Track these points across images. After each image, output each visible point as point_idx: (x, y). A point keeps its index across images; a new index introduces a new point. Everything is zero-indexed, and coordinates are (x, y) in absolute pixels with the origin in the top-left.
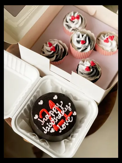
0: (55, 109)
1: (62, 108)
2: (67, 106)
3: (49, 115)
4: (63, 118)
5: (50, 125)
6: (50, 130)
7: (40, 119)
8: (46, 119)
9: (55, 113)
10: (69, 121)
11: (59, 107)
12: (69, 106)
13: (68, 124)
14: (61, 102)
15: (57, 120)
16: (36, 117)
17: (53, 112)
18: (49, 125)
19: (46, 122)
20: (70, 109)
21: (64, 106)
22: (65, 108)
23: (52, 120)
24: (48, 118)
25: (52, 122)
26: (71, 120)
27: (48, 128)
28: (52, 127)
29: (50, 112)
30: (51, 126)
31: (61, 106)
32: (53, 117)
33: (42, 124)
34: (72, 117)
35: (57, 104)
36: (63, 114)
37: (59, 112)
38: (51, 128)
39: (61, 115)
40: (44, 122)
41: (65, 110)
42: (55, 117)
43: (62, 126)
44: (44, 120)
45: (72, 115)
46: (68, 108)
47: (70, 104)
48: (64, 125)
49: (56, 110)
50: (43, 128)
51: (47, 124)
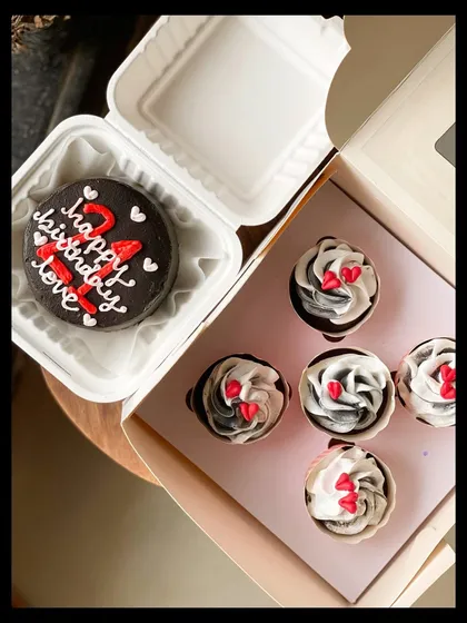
0: (110, 256)
1: (109, 283)
2: (116, 299)
3: (90, 235)
4: (74, 280)
5: (57, 235)
6: (43, 233)
7: (81, 205)
8: (80, 223)
9: (94, 254)
10: (65, 299)
11: (113, 274)
12: (117, 305)
13: (55, 291)
14: (132, 283)
15: (71, 258)
16: (90, 193)
17: (98, 250)
18: (57, 230)
19: (69, 222)
20: (105, 307)
21: (116, 289)
22: (109, 292)
23: (73, 244)
24: (80, 231)
25: (64, 241)
26: (67, 303)
27: (50, 226)
28: (50, 240)
29: (98, 239)
30: (53, 237)
31: (116, 278)
32: (83, 245)
33: (63, 210)
34: (76, 309)
35: (125, 268)
36: (90, 282)
37: (97, 268)
38: (48, 236)
39: (86, 274)
40: (70, 217)
41: (104, 289)
42: (81, 255)
43: (50, 273)
44: (76, 215)
45: (82, 311)
46: (109, 302)
47: (123, 310)
48: (54, 280)
49: (106, 262)
50: (52, 211)
51: (62, 226)
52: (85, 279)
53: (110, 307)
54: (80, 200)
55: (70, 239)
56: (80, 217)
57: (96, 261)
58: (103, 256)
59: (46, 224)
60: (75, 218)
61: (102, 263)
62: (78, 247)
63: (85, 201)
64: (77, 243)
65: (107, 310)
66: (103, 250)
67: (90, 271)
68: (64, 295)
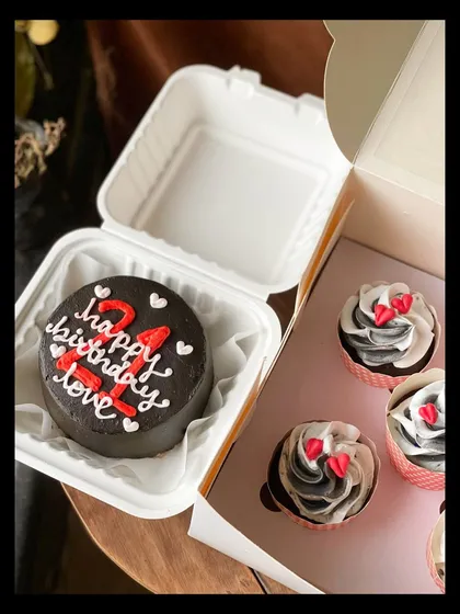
0: (138, 349)
1: (143, 379)
2: (155, 394)
3: (111, 332)
4: (105, 384)
5: (76, 342)
6: (59, 344)
7: (95, 306)
8: (97, 324)
9: (119, 352)
10: (98, 407)
11: (145, 366)
12: (158, 400)
13: (85, 401)
14: (168, 372)
15: (95, 362)
16: (101, 292)
17: (124, 346)
18: (74, 337)
19: (86, 326)
20: (145, 406)
21: (153, 383)
22: (145, 388)
23: (94, 345)
24: (99, 331)
25: (85, 345)
26: (102, 412)
27: (66, 335)
28: (68, 349)
29: (121, 335)
30: (71, 344)
31: (150, 371)
32: (106, 345)
33: (76, 315)
34: (113, 416)
35: (157, 357)
36: (123, 381)
37: (127, 364)
38: (66, 344)
39: (116, 375)
40: (85, 319)
41: (139, 386)
42: (106, 355)
43: (76, 383)
44: (91, 317)
45: (120, 417)
46: (148, 399)
47: (165, 403)
48: (81, 389)
49: (135, 356)
50: (64, 319)
51: (79, 331)
52: (116, 380)
53: (150, 404)
54: (93, 300)
55: (90, 341)
56: (97, 318)
57: (124, 358)
58: (131, 351)
59: (61, 333)
60: (92, 320)
61: (130, 359)
62: (100, 348)
63: (98, 301)
64: (99, 343)
65: (148, 408)
66: (129, 345)
67: (120, 369)
68: (95, 404)
